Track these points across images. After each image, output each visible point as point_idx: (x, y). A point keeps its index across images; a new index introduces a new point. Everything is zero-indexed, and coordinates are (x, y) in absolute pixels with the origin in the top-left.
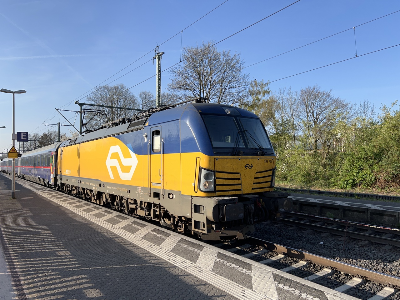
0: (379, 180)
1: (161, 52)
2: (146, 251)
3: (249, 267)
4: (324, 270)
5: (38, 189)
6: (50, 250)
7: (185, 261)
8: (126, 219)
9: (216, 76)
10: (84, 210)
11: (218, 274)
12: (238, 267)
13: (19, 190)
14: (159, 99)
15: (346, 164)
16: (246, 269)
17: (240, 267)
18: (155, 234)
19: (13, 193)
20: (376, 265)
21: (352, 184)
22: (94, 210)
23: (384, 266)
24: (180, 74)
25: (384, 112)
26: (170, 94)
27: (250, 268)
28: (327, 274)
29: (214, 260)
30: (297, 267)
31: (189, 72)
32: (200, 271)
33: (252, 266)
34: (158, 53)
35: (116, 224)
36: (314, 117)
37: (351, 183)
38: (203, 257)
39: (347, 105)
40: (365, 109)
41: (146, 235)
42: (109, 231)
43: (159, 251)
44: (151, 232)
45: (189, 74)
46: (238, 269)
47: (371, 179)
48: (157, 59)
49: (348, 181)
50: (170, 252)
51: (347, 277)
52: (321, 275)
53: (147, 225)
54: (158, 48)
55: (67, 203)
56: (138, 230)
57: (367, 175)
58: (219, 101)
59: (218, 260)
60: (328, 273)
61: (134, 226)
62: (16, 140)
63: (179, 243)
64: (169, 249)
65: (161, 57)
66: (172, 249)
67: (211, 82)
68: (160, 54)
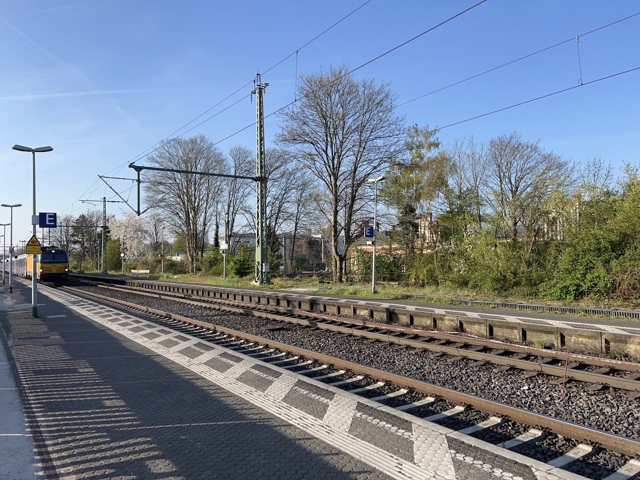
0: (620, 285)
1: (263, 82)
2: (244, 399)
3: (408, 426)
4: (530, 431)
5: (73, 303)
6: (92, 398)
7: (305, 417)
8: (211, 350)
9: (351, 120)
10: (145, 336)
11: (358, 437)
12: (391, 426)
13: (44, 304)
14: (261, 158)
15: (564, 259)
16: (403, 429)
17: (393, 426)
18: (256, 373)
19: (35, 309)
20: (615, 423)
21: (575, 292)
22: (160, 336)
23: (629, 425)
24: (294, 117)
25: (627, 175)
26: (279, 149)
27: (409, 428)
28: (536, 438)
29: (351, 414)
30: (486, 427)
31: (308, 113)
32: (329, 433)
33: (413, 425)
34: (259, 84)
35: (195, 357)
36: (511, 183)
37: (573, 290)
38: (335, 410)
39: (566, 164)
40: (596, 170)
41: (243, 374)
42: (185, 367)
43: (264, 401)
44: (251, 370)
45: (309, 117)
46: (390, 429)
47: (607, 284)
48: (257, 95)
49: (569, 287)
50: (282, 402)
51: (569, 443)
52: (526, 440)
53: (243, 359)
54: (259, 76)
55: (118, 324)
56: (229, 366)
57: (600, 278)
58: (357, 159)
59: (358, 415)
60: (537, 436)
61: (224, 359)
62: (38, 226)
63: (296, 388)
64: (280, 396)
65: (263, 90)
66: (284, 396)
67: (343, 129)
68: (263, 86)
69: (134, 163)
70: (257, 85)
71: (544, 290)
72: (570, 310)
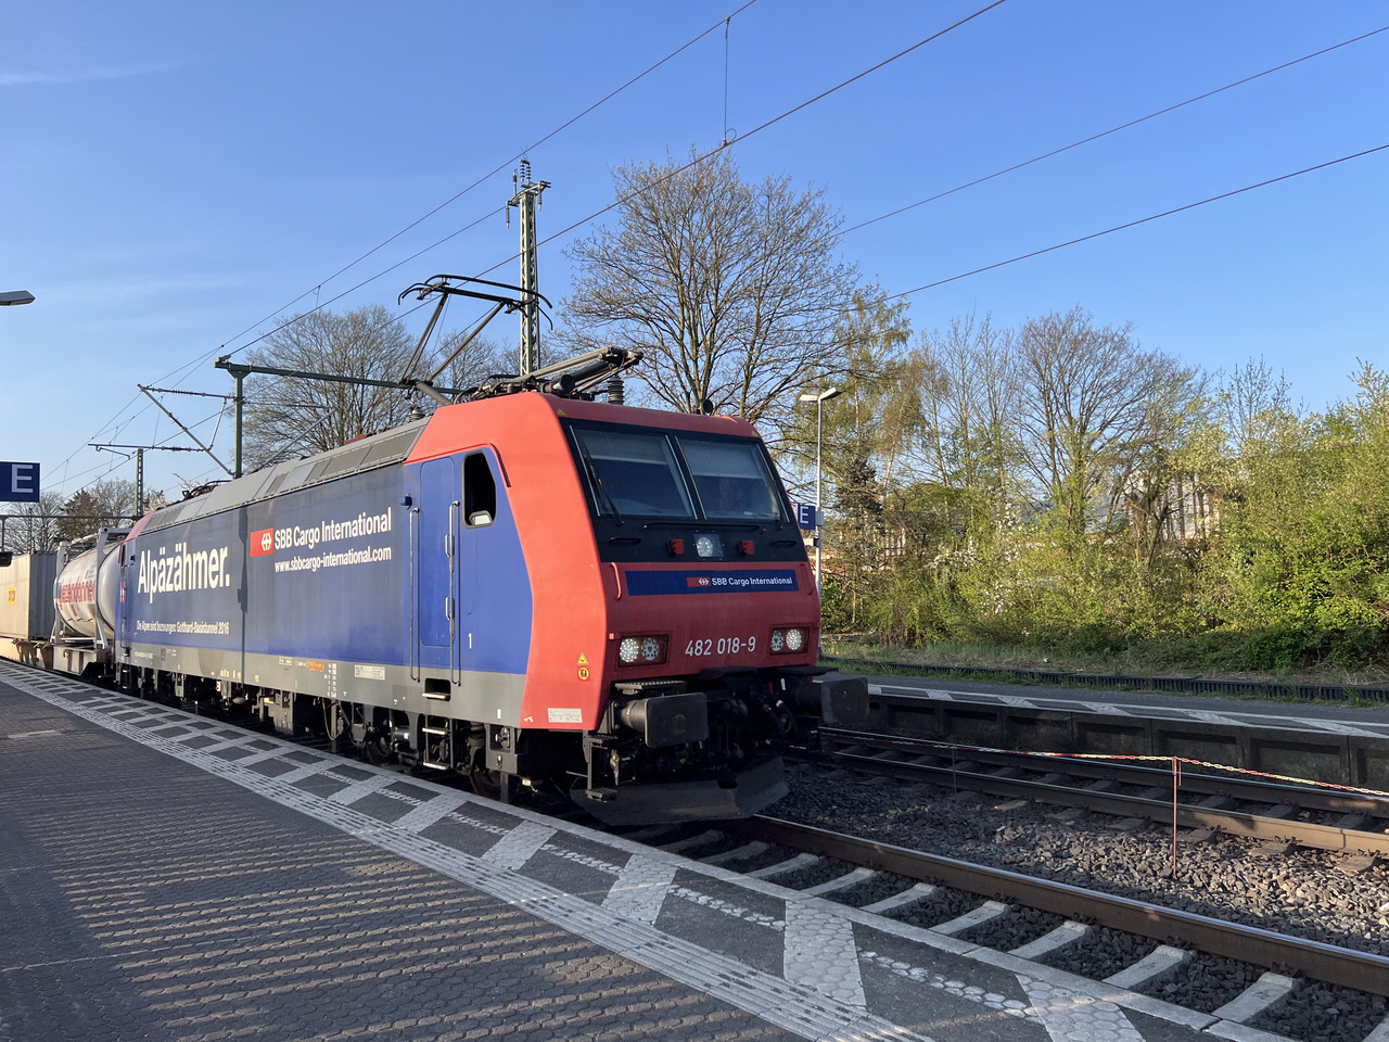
1: (536, 180)
10: (301, 785)
14: (531, 352)
22: (346, 785)
24: (607, 262)
31: (640, 253)
34: (526, 183)
35: (482, 851)
39: (1187, 375)
40: (1255, 389)
44: (681, 892)
48: (522, 208)
53: (627, 853)
54: (526, 165)
55: (213, 754)
56: (604, 879)
58: (751, 359)
63: (869, 954)
64: (847, 993)
65: (536, 198)
66: (860, 992)
67: (717, 290)
68: (535, 189)
69: (229, 356)
70: (523, 186)
71: (1210, 647)
72: (1322, 694)
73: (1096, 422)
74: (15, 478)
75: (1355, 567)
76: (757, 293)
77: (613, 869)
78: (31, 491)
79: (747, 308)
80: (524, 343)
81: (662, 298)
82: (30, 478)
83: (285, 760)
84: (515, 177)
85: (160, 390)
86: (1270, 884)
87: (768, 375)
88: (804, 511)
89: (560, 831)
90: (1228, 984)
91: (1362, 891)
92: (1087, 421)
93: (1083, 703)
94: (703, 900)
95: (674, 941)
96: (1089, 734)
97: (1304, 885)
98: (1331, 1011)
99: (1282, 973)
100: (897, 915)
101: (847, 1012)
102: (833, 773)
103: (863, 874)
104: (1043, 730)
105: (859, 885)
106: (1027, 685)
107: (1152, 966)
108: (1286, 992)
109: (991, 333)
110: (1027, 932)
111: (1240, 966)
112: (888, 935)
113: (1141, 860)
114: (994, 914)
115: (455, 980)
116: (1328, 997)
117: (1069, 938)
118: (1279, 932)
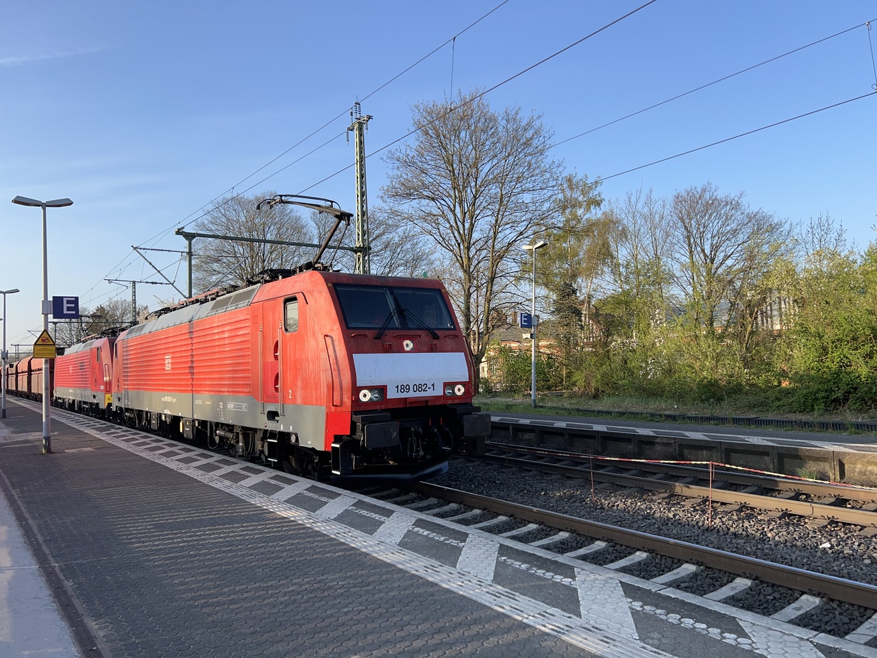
1: (364, 115)
3: (733, 625)
5: (100, 430)
7: (548, 611)
8: (336, 497)
10: (225, 476)
12: (706, 626)
14: (363, 221)
17: (710, 626)
19: (47, 440)
21: (825, 400)
22: (248, 477)
24: (408, 163)
26: (387, 208)
29: (624, 605)
30: (801, 612)
31: (428, 158)
32: (607, 642)
34: (358, 117)
35: (316, 510)
36: (705, 253)
39: (780, 225)
40: (821, 232)
41: (405, 536)
42: (306, 527)
43: (463, 583)
44: (416, 529)
45: (430, 163)
48: (356, 132)
49: (816, 393)
50: (493, 585)
54: (358, 106)
55: (177, 460)
56: (377, 523)
58: (497, 221)
59: (637, 605)
61: (364, 513)
62: (50, 317)
63: (503, 558)
64: (486, 574)
65: (365, 126)
66: (492, 574)
67: (476, 180)
68: (364, 120)
69: (184, 228)
70: (356, 119)
71: (777, 398)
72: (833, 427)
73: (721, 256)
74: (65, 305)
75: (867, 348)
76: (500, 180)
77: (383, 518)
78: (74, 312)
79: (494, 190)
80: (358, 215)
81: (442, 185)
82: (73, 305)
83: (216, 464)
84: (352, 113)
85: (144, 249)
86: (762, 533)
87: (508, 231)
88: (525, 317)
89: (359, 500)
90: (717, 583)
91: (812, 537)
92: (715, 255)
93: (684, 432)
94: (426, 533)
95: (406, 551)
96: (685, 450)
97: (780, 534)
98: (768, 597)
99: (747, 578)
100: (547, 548)
101: (482, 582)
102: (531, 473)
103: (532, 526)
104: (658, 448)
105: (529, 533)
106: (657, 422)
107: (677, 574)
108: (746, 587)
109: (653, 200)
110: (616, 557)
111: (727, 574)
112: (517, 550)
113: (692, 520)
114: (599, 548)
115: (293, 568)
116: (770, 590)
117: (638, 560)
118: (756, 558)
